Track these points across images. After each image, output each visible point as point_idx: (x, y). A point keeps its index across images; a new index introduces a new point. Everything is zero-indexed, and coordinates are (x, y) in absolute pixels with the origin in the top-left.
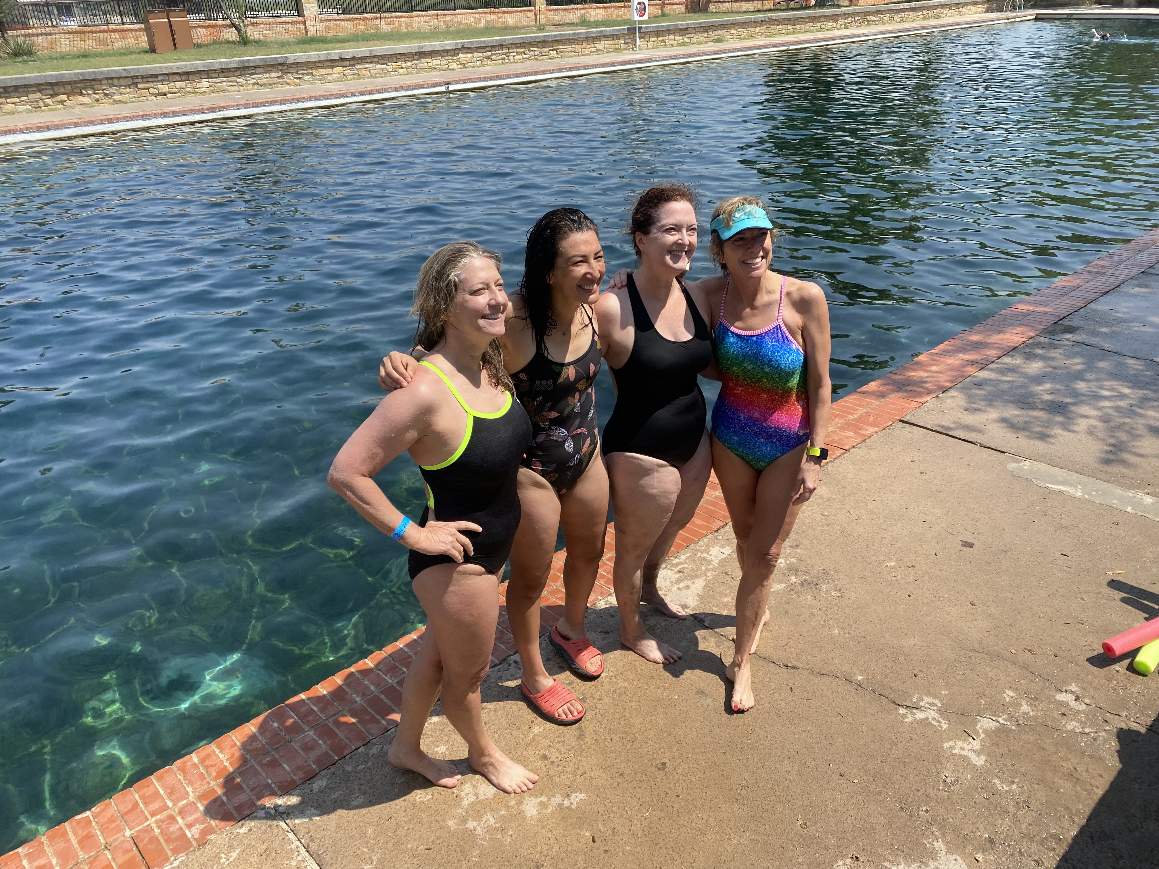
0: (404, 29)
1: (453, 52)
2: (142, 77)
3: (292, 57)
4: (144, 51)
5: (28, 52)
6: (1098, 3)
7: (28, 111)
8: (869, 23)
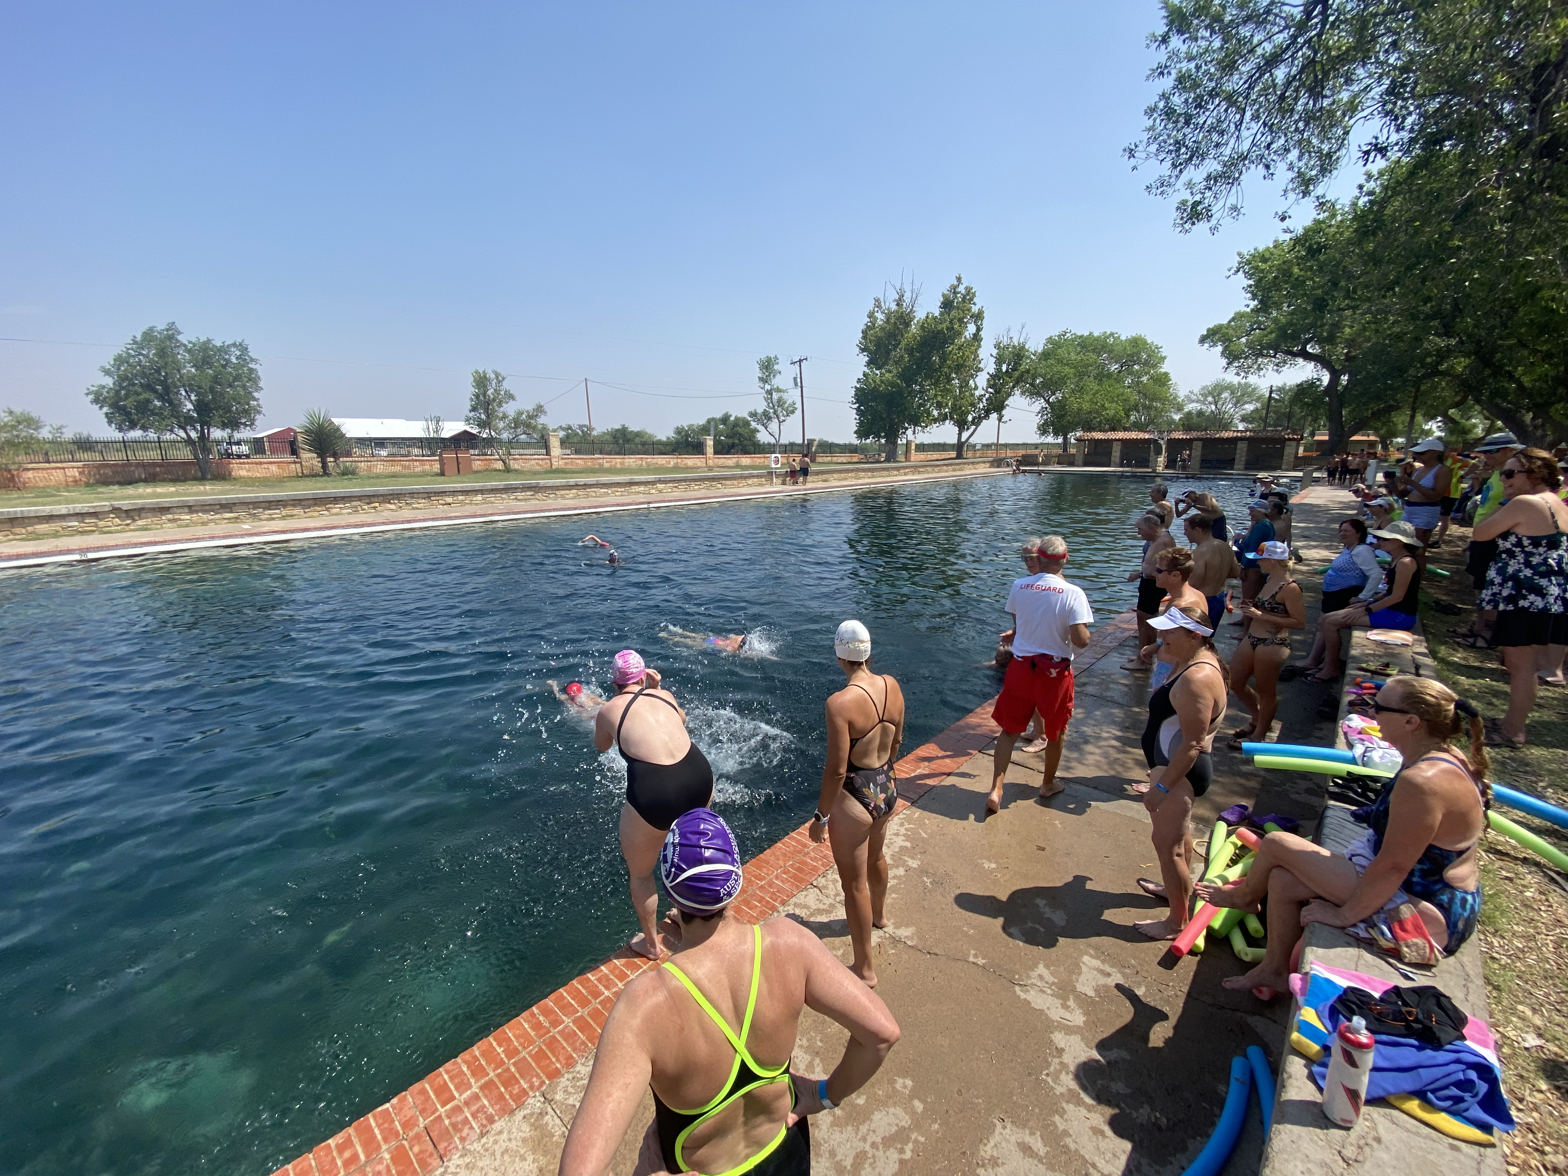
0: (618, 466)
1: (653, 483)
2: (436, 493)
3: (542, 482)
4: (437, 475)
5: (353, 473)
6: (1059, 463)
7: (349, 513)
8: (919, 472)
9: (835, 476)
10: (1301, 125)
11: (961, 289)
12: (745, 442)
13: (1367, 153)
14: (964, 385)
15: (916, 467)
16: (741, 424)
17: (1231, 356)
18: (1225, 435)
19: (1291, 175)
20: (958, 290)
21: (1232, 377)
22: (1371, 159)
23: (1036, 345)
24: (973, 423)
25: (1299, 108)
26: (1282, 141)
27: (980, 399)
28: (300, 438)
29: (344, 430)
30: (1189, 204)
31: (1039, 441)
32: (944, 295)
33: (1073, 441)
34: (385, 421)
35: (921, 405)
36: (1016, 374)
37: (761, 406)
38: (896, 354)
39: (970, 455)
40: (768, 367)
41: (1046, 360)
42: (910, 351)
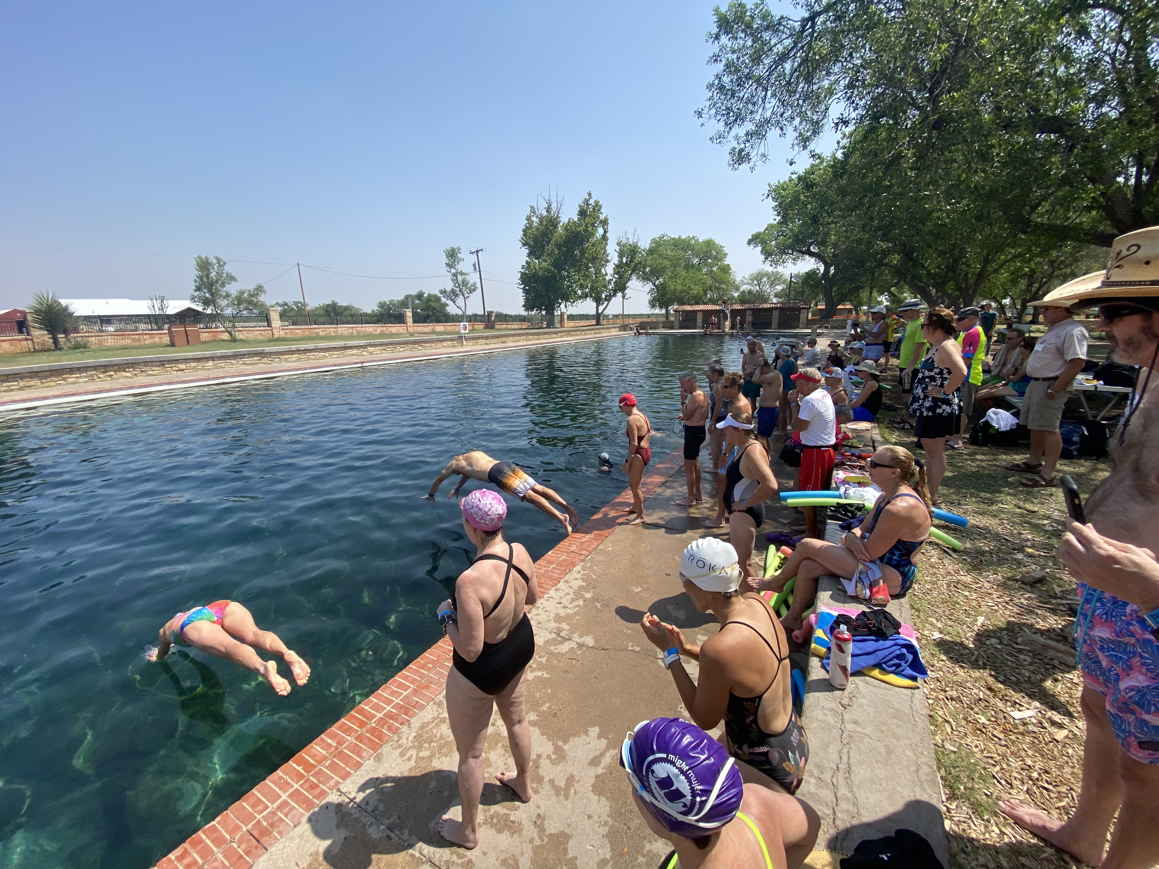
0: (332, 334)
1: (365, 347)
2: (168, 361)
3: (267, 349)
4: (168, 346)
5: (85, 346)
6: (664, 327)
7: (86, 382)
8: (571, 335)
9: (511, 339)
10: (801, 102)
11: (592, 202)
12: (438, 314)
13: (837, 124)
14: (598, 272)
15: (569, 331)
16: (433, 299)
17: (767, 253)
18: (766, 306)
19: (796, 134)
20: (590, 202)
21: (768, 268)
22: (839, 128)
23: (645, 244)
24: (606, 299)
25: (799, 89)
26: (790, 112)
27: (610, 282)
28: (29, 318)
29: (72, 309)
30: (737, 150)
31: (650, 313)
32: (580, 206)
33: (672, 312)
34: (110, 301)
35: (569, 286)
36: (633, 264)
37: (449, 286)
38: (549, 248)
39: (605, 323)
40: (452, 255)
41: (652, 255)
42: (559, 246)
